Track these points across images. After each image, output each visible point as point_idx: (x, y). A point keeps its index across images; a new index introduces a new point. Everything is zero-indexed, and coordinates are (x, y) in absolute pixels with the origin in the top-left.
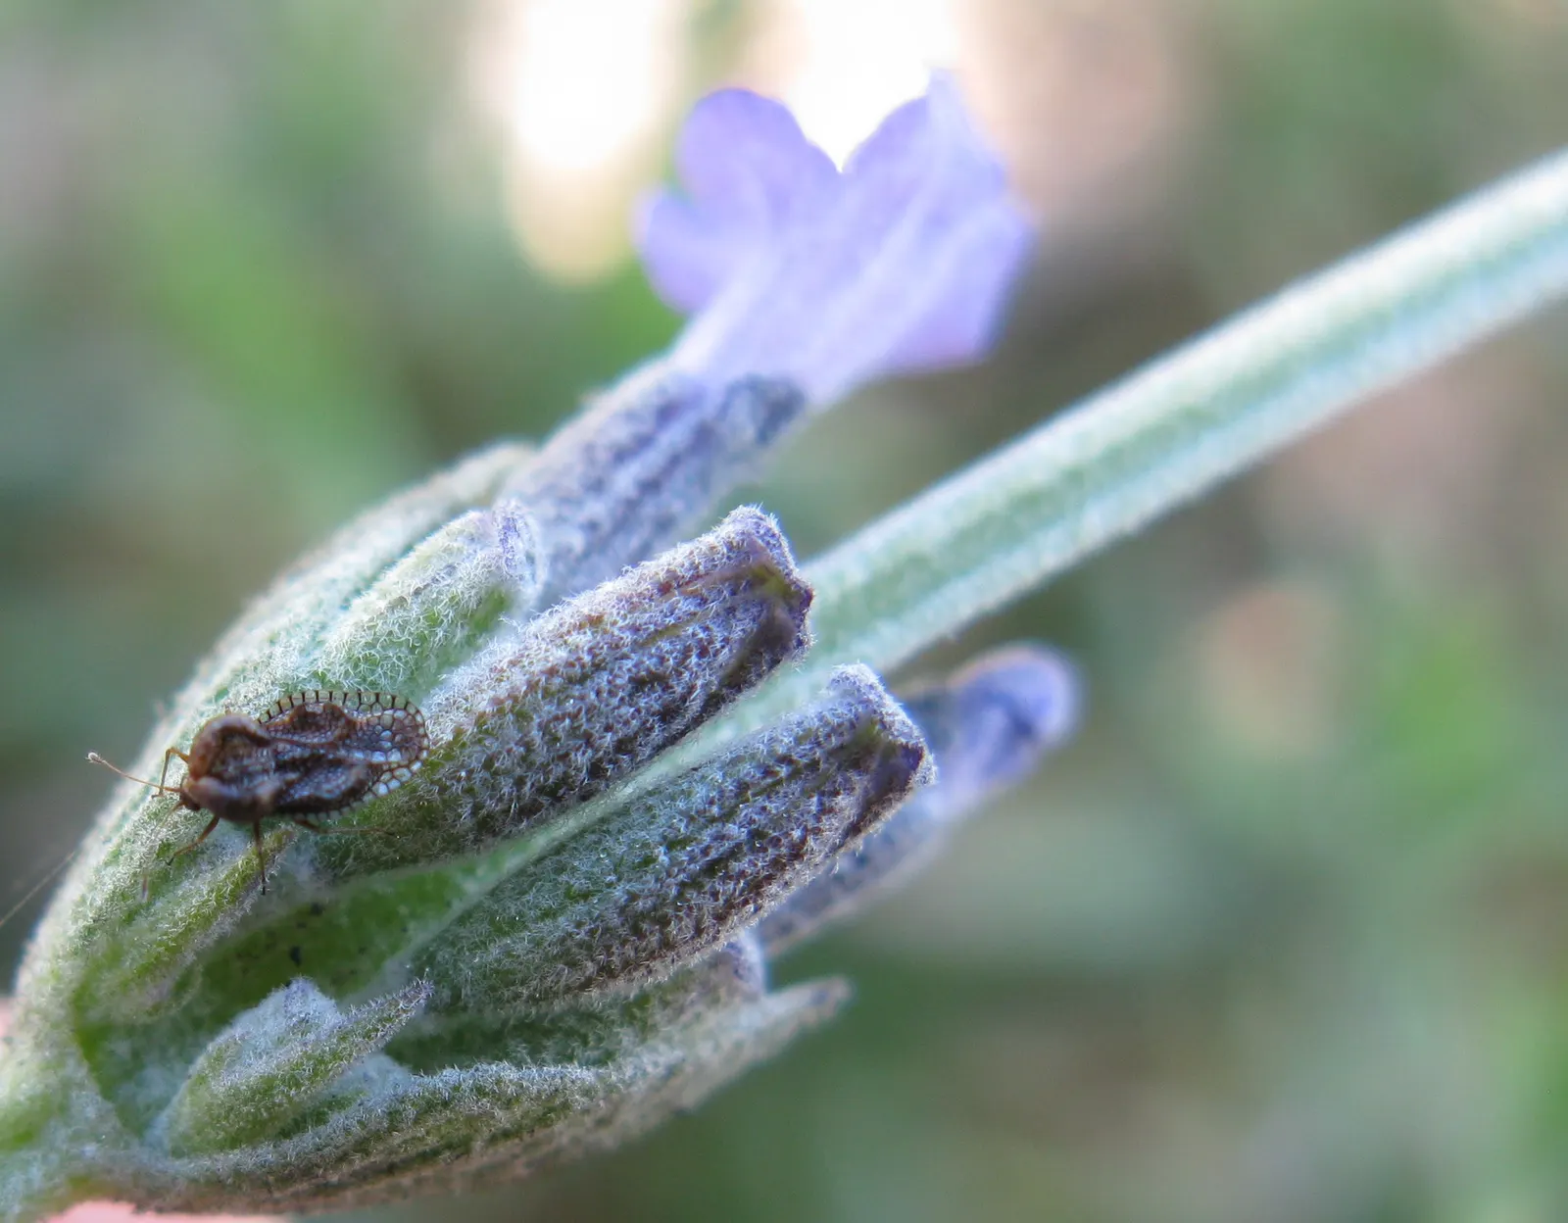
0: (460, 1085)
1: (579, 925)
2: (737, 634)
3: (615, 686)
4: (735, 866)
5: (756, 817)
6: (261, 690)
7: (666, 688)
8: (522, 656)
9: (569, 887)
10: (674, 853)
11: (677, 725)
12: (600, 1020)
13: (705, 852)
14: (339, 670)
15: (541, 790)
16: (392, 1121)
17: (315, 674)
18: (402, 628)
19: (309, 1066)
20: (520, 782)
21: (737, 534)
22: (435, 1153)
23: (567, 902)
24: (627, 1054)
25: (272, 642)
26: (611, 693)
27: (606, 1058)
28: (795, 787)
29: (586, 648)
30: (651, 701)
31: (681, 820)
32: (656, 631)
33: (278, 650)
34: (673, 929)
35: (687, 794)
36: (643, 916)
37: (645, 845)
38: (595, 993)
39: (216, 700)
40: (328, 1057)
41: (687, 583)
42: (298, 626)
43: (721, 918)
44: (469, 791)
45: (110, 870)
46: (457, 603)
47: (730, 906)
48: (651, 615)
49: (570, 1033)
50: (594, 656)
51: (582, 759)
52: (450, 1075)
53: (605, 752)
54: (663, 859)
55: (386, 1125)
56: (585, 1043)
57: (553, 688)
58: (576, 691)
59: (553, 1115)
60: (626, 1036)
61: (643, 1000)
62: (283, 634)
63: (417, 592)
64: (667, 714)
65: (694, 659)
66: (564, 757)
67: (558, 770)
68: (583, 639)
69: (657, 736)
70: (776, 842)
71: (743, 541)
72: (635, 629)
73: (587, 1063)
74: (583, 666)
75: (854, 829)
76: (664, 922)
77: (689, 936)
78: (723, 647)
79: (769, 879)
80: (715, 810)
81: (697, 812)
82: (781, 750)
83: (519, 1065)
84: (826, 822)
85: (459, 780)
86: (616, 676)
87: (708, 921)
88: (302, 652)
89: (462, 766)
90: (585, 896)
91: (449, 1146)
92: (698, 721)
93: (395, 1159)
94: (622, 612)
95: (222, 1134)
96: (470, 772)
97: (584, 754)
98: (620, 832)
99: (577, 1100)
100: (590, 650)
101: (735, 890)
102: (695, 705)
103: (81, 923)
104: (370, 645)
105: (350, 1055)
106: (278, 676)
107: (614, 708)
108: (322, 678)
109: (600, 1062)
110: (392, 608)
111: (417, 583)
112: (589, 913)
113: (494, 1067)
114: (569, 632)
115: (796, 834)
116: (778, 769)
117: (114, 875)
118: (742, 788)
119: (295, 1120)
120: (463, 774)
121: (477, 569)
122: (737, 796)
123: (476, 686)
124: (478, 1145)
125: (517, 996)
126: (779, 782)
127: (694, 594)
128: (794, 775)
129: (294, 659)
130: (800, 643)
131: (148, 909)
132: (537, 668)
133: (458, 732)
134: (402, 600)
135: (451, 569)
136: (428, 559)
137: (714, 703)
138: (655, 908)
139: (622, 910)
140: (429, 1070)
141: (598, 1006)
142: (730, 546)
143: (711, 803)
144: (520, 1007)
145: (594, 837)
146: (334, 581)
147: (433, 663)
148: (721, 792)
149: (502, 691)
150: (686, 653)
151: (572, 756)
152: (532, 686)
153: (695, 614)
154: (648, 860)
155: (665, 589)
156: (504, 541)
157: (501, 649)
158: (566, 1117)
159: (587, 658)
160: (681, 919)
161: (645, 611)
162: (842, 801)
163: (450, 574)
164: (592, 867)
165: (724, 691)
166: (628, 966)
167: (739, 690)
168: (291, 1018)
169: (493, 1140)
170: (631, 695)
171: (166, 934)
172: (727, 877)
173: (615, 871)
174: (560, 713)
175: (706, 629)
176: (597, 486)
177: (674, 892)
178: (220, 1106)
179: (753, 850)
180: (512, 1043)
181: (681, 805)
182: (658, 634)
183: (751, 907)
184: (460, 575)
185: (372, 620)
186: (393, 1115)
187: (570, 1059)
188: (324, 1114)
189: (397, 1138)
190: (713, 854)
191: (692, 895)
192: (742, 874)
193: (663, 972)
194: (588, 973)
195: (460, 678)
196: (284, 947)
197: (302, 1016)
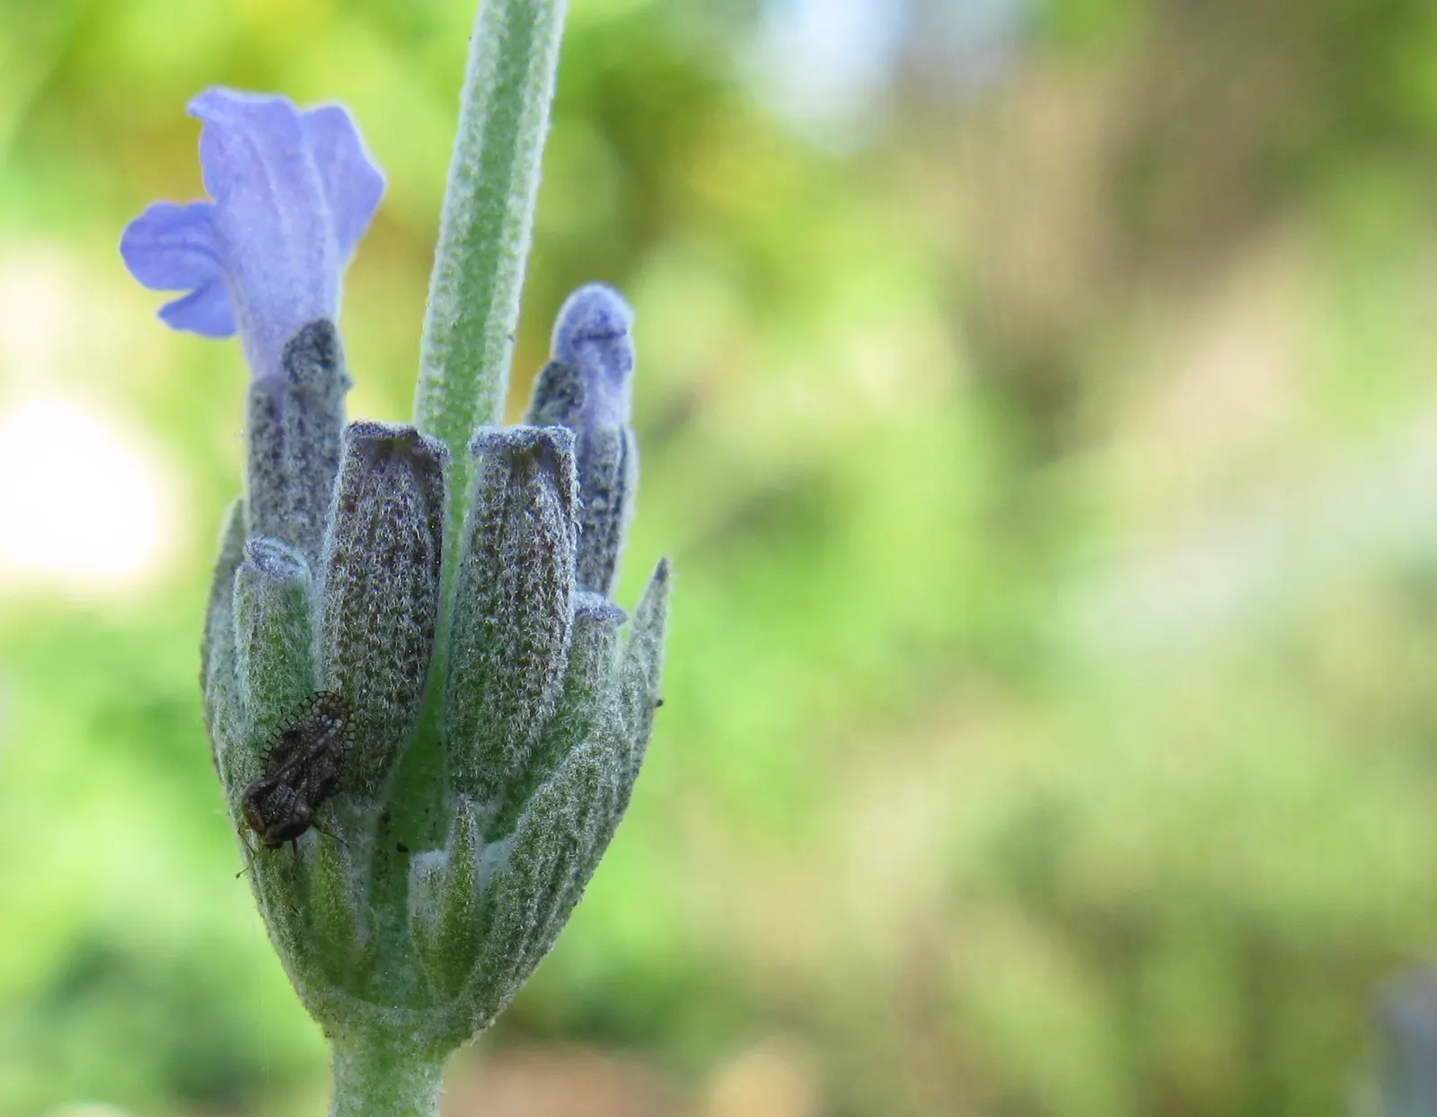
0: (531, 820)
1: (495, 692)
2: (405, 486)
3: (380, 576)
4: (529, 586)
5: (511, 554)
6: (242, 759)
7: (402, 548)
8: (327, 611)
9: (471, 681)
10: (496, 613)
11: (430, 555)
12: (562, 715)
13: (508, 596)
14: (263, 710)
15: (406, 656)
16: (522, 870)
17: (256, 724)
18: (267, 659)
19: (458, 892)
20: (392, 665)
21: (352, 445)
22: (562, 858)
23: (479, 688)
24: (592, 714)
25: (224, 730)
26: (383, 581)
27: (586, 727)
28: (512, 519)
29: (348, 576)
30: (403, 563)
31: (481, 596)
32: (369, 530)
33: (229, 731)
34: (536, 644)
35: (471, 580)
36: (517, 653)
37: (480, 624)
38: (541, 709)
39: (232, 785)
40: (460, 878)
41: (358, 493)
42: (225, 710)
43: (553, 613)
44: (377, 694)
45: (277, 910)
46: (276, 619)
47: (548, 604)
48: (359, 526)
49: (556, 737)
50: (356, 574)
51: (405, 623)
52: (522, 821)
53: (412, 608)
54: (494, 621)
55: (522, 875)
56: (568, 732)
57: (356, 609)
58: (366, 598)
59: (591, 782)
60: (584, 708)
61: (569, 683)
62: (224, 721)
63: (255, 635)
64: (418, 557)
65: (399, 522)
66: (396, 632)
67: (402, 641)
68: (343, 573)
69: (426, 572)
70: (533, 554)
71: (358, 445)
72: (358, 541)
73: (580, 741)
74: (357, 584)
75: (565, 500)
76: (529, 646)
77: (548, 637)
78: (406, 500)
79: (551, 571)
80: (490, 574)
81: (484, 583)
82: (485, 513)
83: (547, 778)
84: (545, 518)
85: (366, 695)
86: (375, 571)
87: (548, 622)
88: (240, 719)
89: (361, 689)
90: (482, 676)
91: (564, 849)
92: (438, 542)
93: (549, 882)
94: (345, 541)
95: (461, 963)
96: (366, 686)
97: (403, 619)
98: (464, 631)
99: (594, 763)
100: (351, 574)
101: (541, 595)
102: (427, 538)
103: (292, 948)
104: (263, 683)
105: (468, 865)
106: (241, 744)
107: (391, 585)
108: (260, 722)
109: (585, 733)
110: (252, 656)
111: (250, 632)
112: (493, 682)
113: (537, 794)
114: (334, 577)
115: (537, 540)
116: (494, 523)
117: (279, 912)
118: (490, 550)
119: (484, 920)
120: (365, 691)
121: (266, 594)
122: (492, 556)
123: (325, 647)
124: (576, 833)
125: (511, 751)
126: (502, 527)
127: (366, 493)
128: (505, 516)
129: (240, 728)
130: (438, 455)
131: (310, 909)
132: (339, 610)
133: (341, 676)
134: (253, 647)
135: (258, 608)
136: (242, 614)
137: (435, 526)
138: (517, 645)
139: (504, 663)
140: (512, 829)
141: (552, 711)
142: (354, 454)
143: (484, 572)
144: (518, 754)
145: (457, 647)
146: (218, 671)
147: (299, 656)
148: (482, 562)
149: (336, 637)
150: (392, 523)
151: (399, 626)
152: (346, 619)
153: (377, 501)
154: (490, 628)
155: (350, 508)
156: (263, 568)
157: (317, 618)
158: (599, 775)
159: (354, 579)
160: (534, 636)
161: (354, 528)
162: (540, 500)
163: (259, 610)
164: (470, 661)
165: (433, 515)
166: (540, 681)
167: (439, 506)
168: (426, 879)
169: (580, 823)
170: (392, 571)
171: (330, 910)
172: (531, 595)
173: (482, 651)
174: (371, 616)
175: (388, 503)
176: (282, 482)
177: (516, 629)
178: (445, 953)
179: (528, 569)
180: (536, 772)
181: (474, 589)
182: (372, 532)
183: (559, 592)
184: (263, 606)
185: (250, 672)
186: (519, 866)
187: (569, 748)
188: (492, 902)
189: (535, 874)
190: (513, 593)
191: (524, 620)
192: (535, 586)
193: (559, 663)
194: (526, 706)
195: (315, 650)
196: (392, 851)
197: (429, 873)
